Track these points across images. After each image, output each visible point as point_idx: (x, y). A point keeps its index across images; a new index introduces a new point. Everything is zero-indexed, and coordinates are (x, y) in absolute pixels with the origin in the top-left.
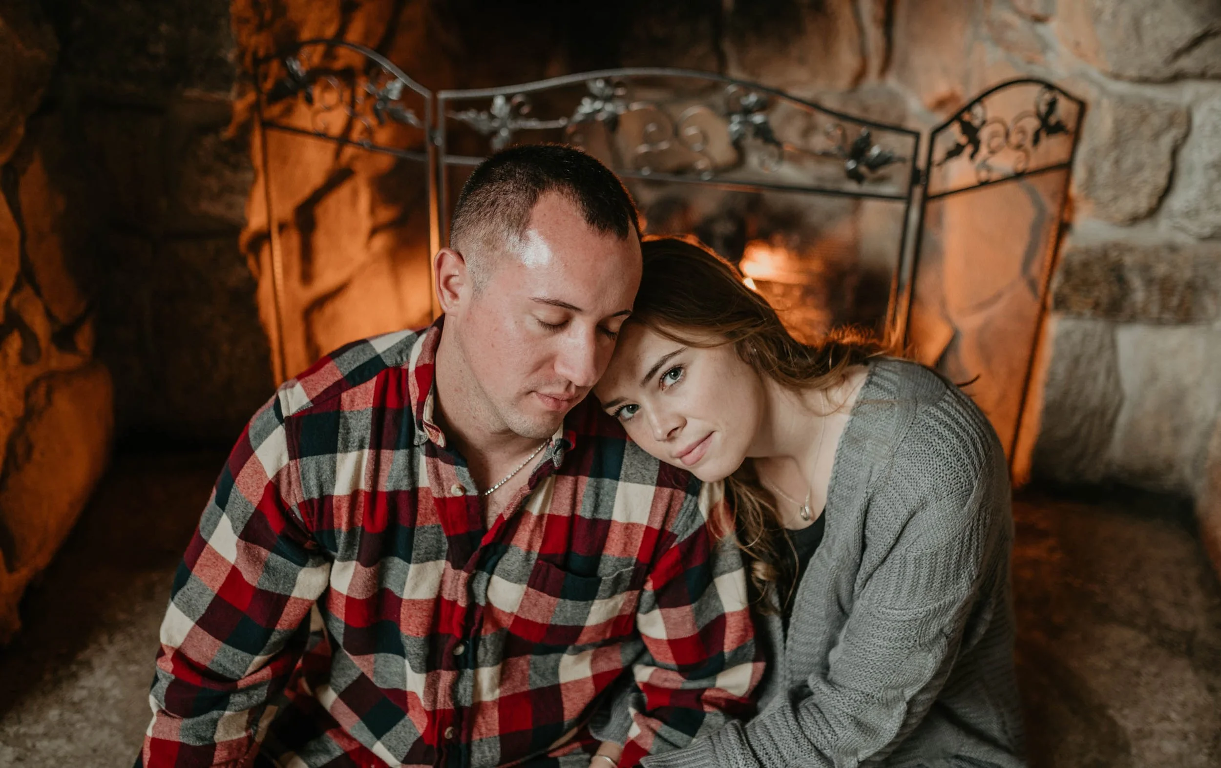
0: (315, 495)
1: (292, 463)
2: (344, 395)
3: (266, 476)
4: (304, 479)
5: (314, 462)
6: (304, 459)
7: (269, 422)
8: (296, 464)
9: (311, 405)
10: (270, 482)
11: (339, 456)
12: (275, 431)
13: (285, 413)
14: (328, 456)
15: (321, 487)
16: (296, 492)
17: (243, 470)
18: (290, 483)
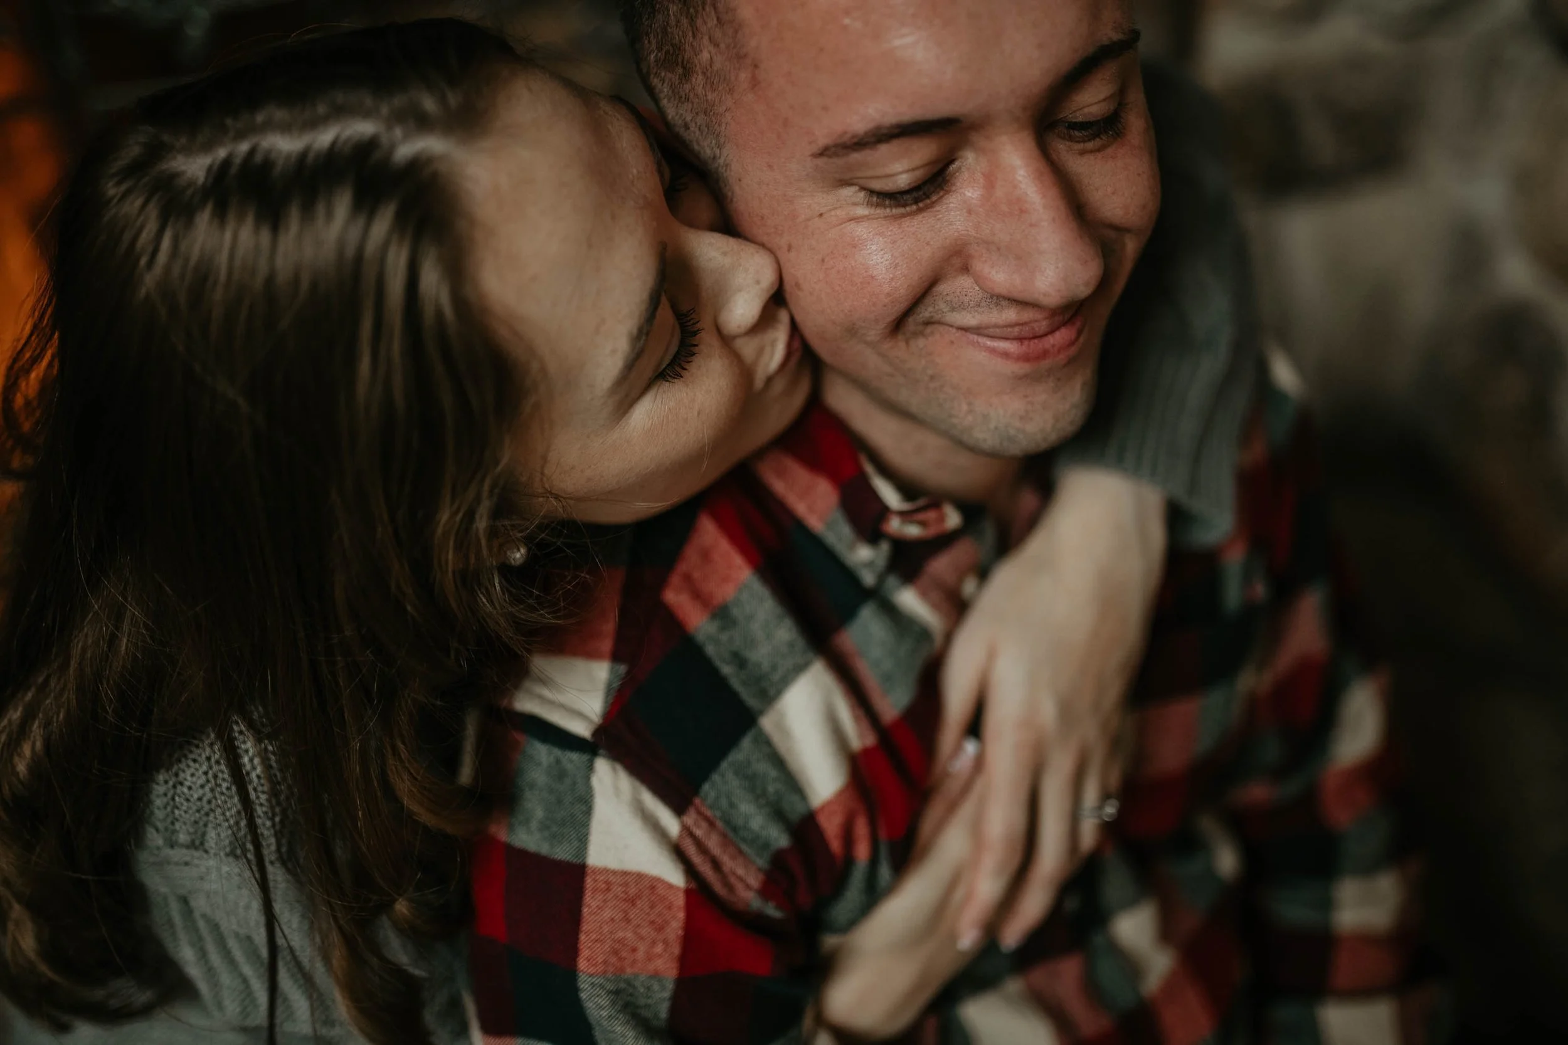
0: (780, 839)
1: (690, 819)
2: (675, 597)
3: (670, 886)
4: (735, 829)
5: (729, 775)
6: (706, 787)
7: (560, 774)
8: (699, 813)
9: (622, 669)
10: (688, 892)
11: (767, 723)
12: (595, 781)
13: (582, 729)
14: (746, 743)
15: (778, 814)
16: (740, 871)
17: (585, 927)
18: (716, 865)
